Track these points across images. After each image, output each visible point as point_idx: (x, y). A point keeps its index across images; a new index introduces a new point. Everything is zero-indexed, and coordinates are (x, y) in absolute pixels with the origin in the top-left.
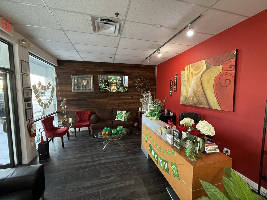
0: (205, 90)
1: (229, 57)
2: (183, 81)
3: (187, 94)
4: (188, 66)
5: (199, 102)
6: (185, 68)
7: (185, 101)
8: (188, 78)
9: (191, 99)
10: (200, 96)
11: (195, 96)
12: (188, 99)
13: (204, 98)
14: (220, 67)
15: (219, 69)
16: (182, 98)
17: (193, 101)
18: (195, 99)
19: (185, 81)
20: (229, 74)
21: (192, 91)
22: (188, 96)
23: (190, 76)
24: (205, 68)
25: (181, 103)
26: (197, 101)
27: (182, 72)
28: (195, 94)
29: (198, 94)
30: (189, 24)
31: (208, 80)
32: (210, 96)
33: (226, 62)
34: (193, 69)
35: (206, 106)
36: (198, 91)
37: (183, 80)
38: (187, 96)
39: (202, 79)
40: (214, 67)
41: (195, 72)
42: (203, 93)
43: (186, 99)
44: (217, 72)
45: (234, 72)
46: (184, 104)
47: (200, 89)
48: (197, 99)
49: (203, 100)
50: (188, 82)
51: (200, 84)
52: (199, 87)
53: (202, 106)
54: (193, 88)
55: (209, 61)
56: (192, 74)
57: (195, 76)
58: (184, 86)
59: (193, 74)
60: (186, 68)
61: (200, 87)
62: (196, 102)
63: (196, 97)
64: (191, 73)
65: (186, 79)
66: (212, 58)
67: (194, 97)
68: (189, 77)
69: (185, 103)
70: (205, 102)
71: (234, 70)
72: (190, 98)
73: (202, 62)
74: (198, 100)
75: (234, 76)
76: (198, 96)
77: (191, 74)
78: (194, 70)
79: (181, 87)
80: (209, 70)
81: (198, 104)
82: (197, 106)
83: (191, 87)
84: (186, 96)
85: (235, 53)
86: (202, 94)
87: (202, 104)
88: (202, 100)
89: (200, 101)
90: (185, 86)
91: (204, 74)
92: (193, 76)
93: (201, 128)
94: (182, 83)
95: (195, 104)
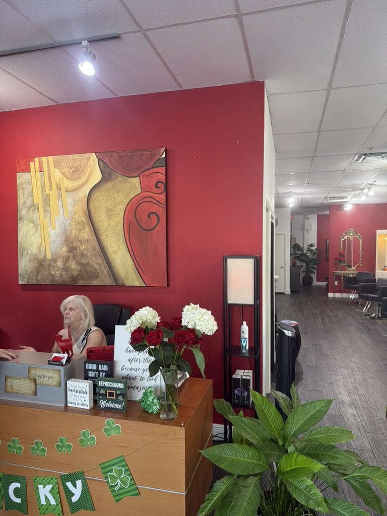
0: (103, 238)
1: (153, 162)
2: (28, 205)
3: (42, 249)
4: (44, 159)
5: (86, 271)
6: (32, 164)
7: (38, 272)
8: (46, 199)
9: (60, 264)
10: (89, 254)
11: (71, 255)
12: (50, 265)
13: (100, 260)
14: (136, 181)
15: (133, 186)
16: (25, 265)
17: (67, 271)
18: (73, 265)
19: (34, 207)
20: (154, 201)
21: (63, 239)
22: (49, 257)
23: (53, 194)
24: (97, 176)
25: (21, 282)
26: (79, 268)
27: (21, 178)
28: (72, 249)
29: (83, 247)
30: (84, 39)
31: (108, 210)
32: (116, 252)
33: (147, 173)
34: (63, 173)
35: (108, 281)
36: (80, 241)
37: (24, 203)
38: (45, 256)
39: (91, 206)
40: (121, 178)
41: (67, 184)
42: (97, 247)
43: (41, 264)
44: (128, 193)
45: (163, 197)
46: (34, 282)
47: (86, 234)
48: (79, 263)
49: (97, 264)
50: (45, 211)
51: (84, 219)
52: (84, 228)
53: (95, 282)
54: (65, 230)
55: (106, 160)
56: (59, 189)
57: (71, 194)
58: (31, 225)
59: (63, 189)
60: (34, 165)
61: (87, 229)
62: (75, 274)
63: (74, 257)
64: (53, 183)
65: (38, 200)
66: (114, 154)
67: (69, 257)
68: (48, 196)
69: (39, 278)
70: (105, 271)
71: (164, 193)
72: (55, 261)
73: (88, 159)
74: (83, 265)
75: (165, 206)
76: (83, 255)
77: (54, 187)
78: (67, 178)
79: (20, 225)
80: (109, 185)
81: (83, 279)
82: (81, 283)
83: (57, 226)
84: (41, 257)
85: (164, 156)
86: (94, 249)
87: (97, 276)
88: (96, 266)
89: (88, 269)
90: (33, 222)
91: (96, 194)
92: (63, 193)
93: (197, 322)
94: (23, 212)
95: (74, 279)
